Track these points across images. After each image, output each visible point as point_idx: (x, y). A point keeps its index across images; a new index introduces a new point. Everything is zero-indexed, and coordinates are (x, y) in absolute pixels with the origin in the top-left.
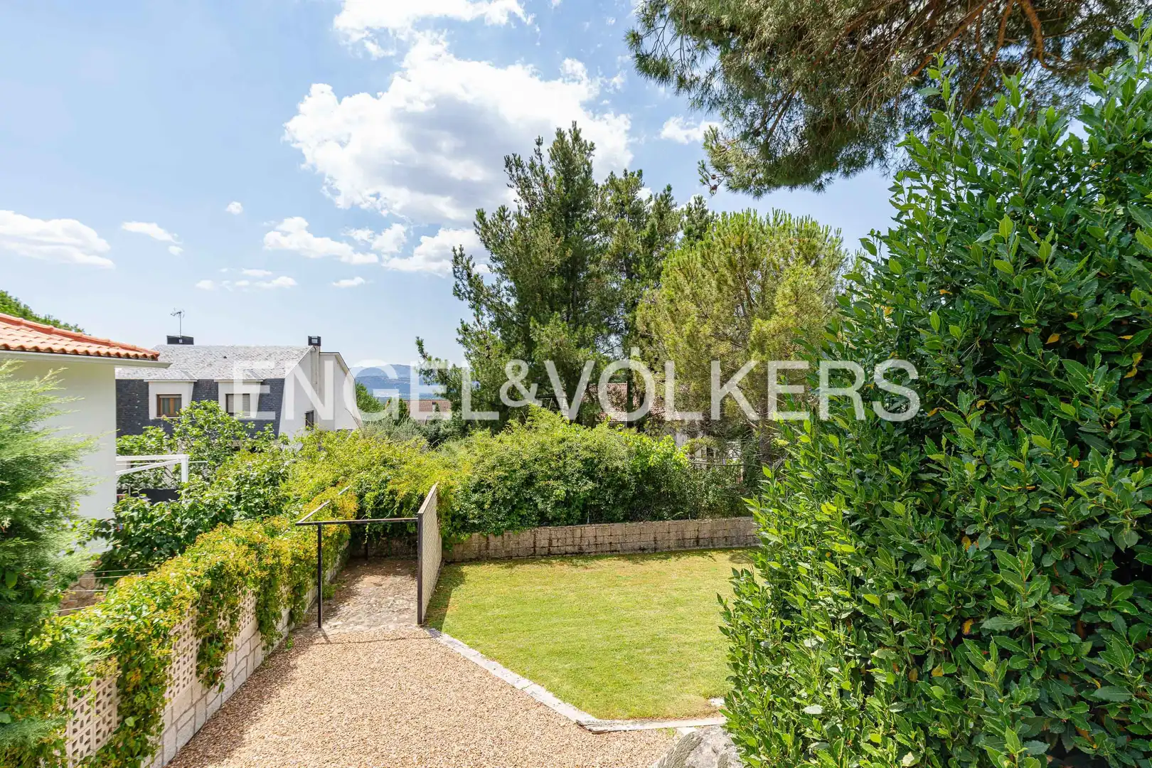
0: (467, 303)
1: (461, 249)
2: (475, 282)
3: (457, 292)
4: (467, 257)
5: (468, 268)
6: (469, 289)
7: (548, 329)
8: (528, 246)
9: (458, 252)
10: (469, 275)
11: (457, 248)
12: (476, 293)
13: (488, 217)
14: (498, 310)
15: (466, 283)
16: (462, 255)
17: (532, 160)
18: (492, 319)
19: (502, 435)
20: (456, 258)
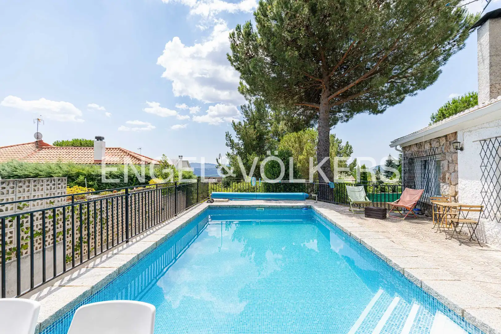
0: (230, 147)
1: (228, 132)
2: (232, 141)
3: (227, 145)
4: (230, 134)
5: (230, 138)
6: (230, 143)
7: (251, 157)
8: (247, 133)
9: (227, 133)
10: (230, 140)
11: (227, 132)
12: (232, 145)
13: (236, 124)
14: (238, 149)
15: (229, 142)
16: (228, 134)
17: (248, 105)
18: (237, 152)
19: (239, 184)
20: (227, 135)
